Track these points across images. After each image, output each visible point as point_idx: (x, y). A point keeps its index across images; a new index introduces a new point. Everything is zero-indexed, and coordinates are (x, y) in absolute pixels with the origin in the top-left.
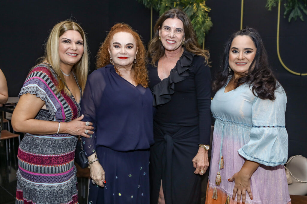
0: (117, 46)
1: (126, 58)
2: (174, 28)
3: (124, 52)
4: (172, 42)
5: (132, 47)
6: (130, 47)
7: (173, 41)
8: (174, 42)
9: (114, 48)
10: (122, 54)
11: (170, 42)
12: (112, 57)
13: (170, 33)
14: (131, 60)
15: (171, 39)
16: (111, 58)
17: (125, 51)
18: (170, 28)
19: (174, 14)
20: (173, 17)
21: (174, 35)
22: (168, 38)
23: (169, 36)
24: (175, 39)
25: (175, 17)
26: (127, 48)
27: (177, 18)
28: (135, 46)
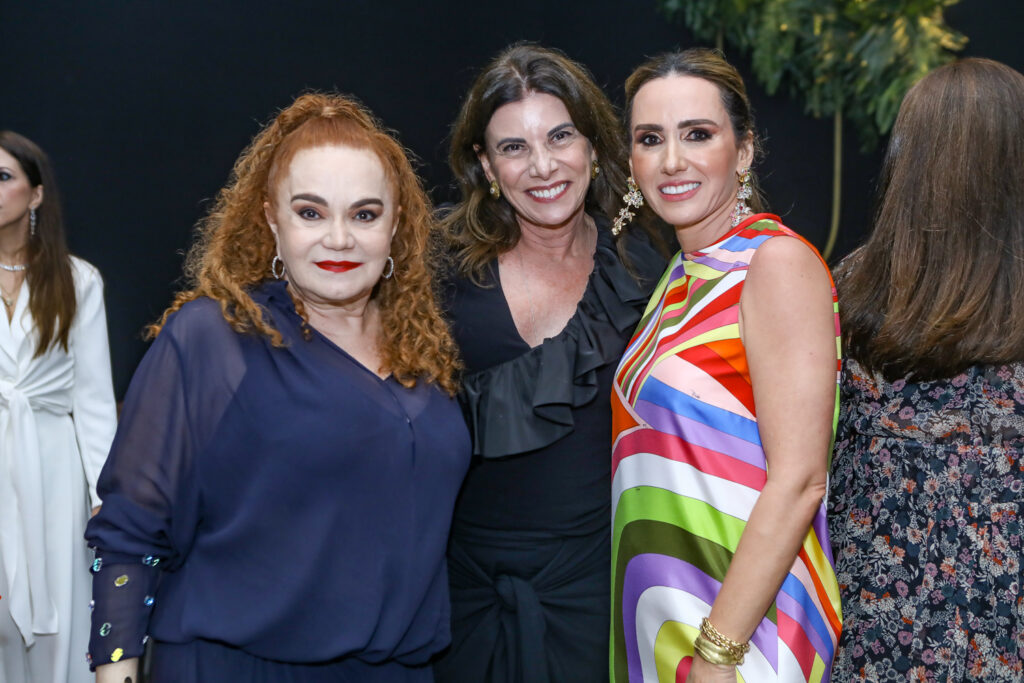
0: (312, 209)
1: (348, 266)
2: (540, 137)
3: (340, 241)
4: (553, 192)
5: (375, 216)
6: (369, 217)
7: (554, 186)
8: (563, 187)
9: (297, 220)
10: (333, 249)
11: (546, 194)
12: (282, 254)
13: (532, 158)
14: (370, 273)
15: (548, 184)
16: (279, 256)
17: (348, 235)
18: (523, 141)
19: (517, 80)
20: (517, 97)
21: (550, 165)
22: (533, 184)
23: (533, 171)
24: (560, 177)
25: (524, 89)
26: (354, 218)
27: (533, 93)
28: (388, 210)
